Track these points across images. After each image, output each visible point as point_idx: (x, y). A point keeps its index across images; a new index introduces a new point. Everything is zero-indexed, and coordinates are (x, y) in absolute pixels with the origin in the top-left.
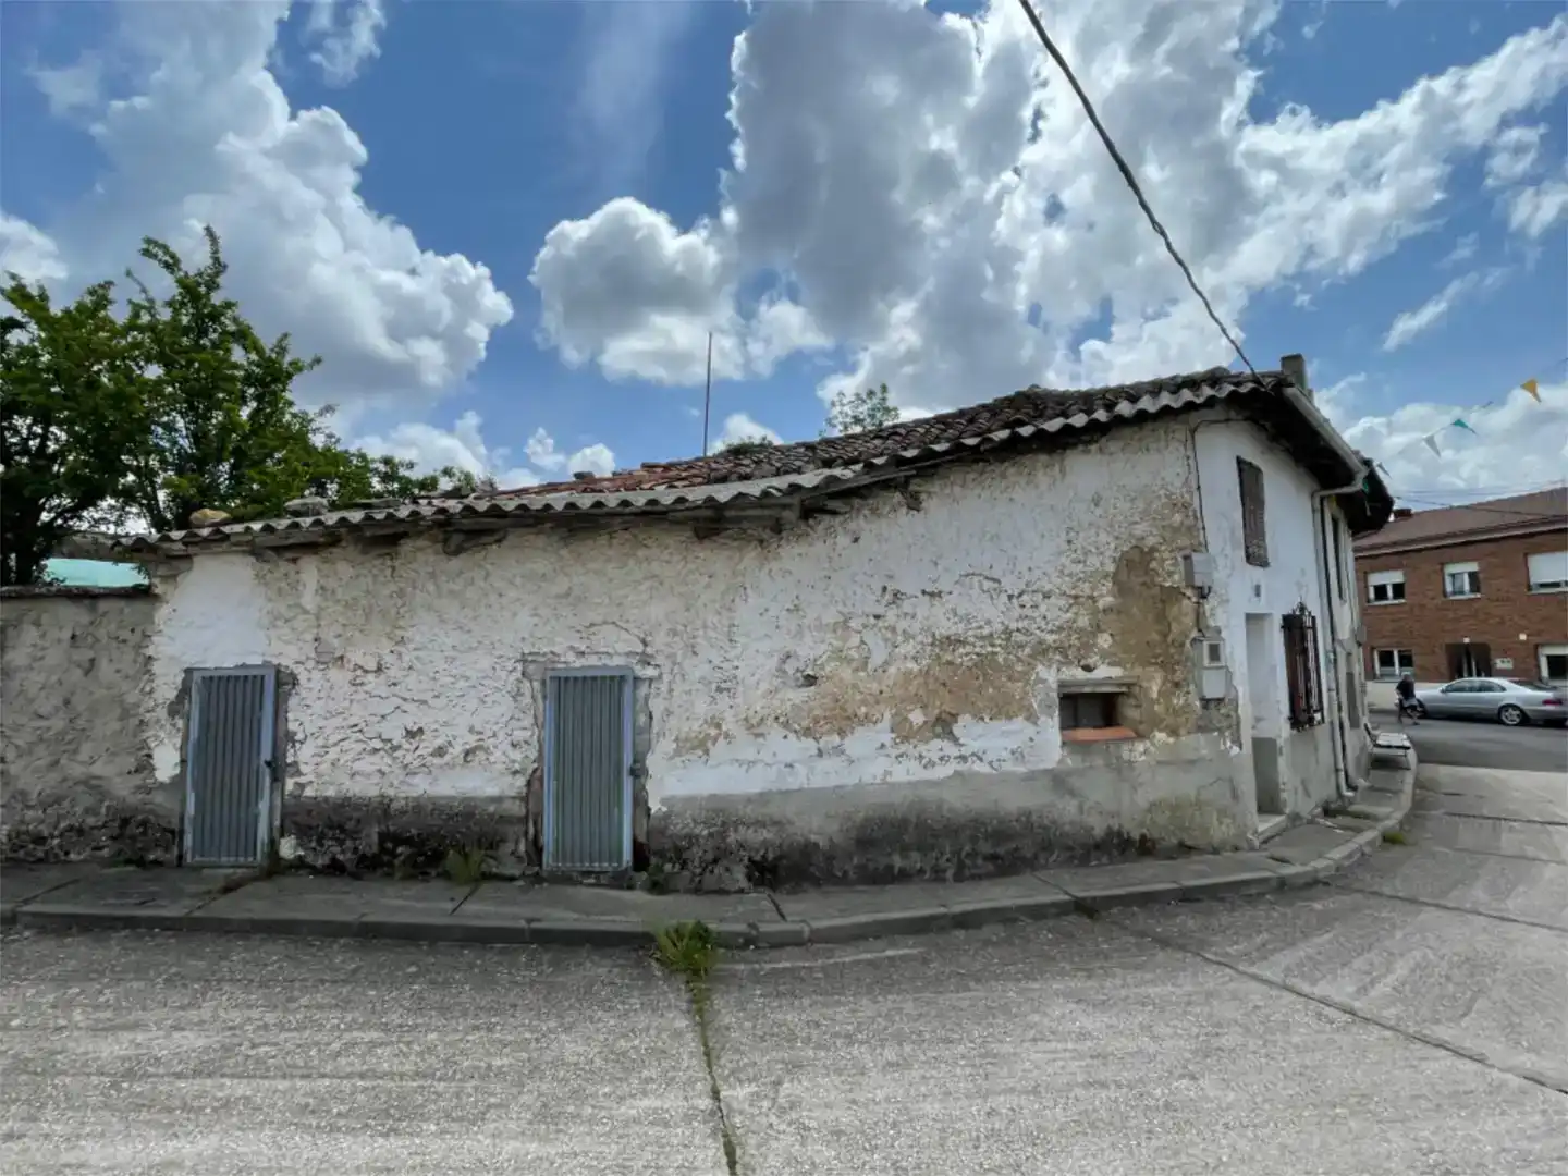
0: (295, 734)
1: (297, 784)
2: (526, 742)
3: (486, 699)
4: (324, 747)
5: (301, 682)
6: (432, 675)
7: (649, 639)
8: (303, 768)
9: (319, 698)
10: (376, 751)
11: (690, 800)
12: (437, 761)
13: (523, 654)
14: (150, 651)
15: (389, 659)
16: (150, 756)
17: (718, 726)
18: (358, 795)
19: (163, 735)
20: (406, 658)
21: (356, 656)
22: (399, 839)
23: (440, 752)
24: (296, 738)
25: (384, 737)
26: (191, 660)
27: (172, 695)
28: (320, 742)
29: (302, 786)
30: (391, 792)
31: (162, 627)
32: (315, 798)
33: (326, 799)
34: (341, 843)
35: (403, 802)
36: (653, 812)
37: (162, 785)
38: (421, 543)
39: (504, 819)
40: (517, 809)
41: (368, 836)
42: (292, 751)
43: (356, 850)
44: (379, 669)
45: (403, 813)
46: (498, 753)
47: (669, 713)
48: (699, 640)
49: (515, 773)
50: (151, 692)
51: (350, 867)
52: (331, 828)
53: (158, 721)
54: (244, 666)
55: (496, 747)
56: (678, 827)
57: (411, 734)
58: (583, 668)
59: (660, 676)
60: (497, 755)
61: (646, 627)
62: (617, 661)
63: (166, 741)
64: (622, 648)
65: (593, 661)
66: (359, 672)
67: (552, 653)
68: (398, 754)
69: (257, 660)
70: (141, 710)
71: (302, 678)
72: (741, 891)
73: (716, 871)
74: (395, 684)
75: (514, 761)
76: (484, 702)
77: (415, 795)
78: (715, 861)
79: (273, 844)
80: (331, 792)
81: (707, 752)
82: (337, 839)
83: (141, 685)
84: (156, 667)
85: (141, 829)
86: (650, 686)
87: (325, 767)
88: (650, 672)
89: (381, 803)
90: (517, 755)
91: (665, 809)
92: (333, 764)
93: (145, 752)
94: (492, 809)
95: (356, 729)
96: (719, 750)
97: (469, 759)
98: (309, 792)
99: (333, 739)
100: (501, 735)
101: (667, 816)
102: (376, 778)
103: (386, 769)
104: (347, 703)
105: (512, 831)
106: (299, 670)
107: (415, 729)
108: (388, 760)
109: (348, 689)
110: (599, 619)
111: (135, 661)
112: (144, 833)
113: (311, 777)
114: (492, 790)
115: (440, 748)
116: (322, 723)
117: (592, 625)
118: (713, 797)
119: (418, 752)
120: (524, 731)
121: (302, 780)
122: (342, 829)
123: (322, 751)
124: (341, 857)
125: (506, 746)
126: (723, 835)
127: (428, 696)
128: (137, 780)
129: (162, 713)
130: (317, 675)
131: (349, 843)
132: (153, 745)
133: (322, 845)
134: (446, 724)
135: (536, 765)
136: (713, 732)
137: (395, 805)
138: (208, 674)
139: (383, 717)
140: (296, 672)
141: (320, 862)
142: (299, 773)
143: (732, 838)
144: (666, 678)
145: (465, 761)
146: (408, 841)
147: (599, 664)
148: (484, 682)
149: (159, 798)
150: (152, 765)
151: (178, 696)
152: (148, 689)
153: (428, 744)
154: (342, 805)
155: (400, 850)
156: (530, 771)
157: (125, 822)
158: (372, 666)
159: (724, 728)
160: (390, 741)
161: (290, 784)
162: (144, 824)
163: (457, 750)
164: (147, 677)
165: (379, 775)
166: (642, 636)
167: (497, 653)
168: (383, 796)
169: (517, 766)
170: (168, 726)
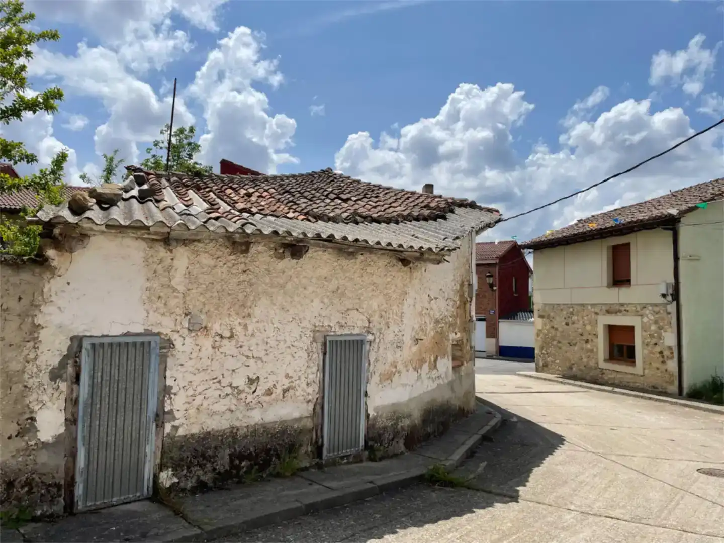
0: (171, 387)
1: (173, 427)
2: (314, 382)
3: (294, 355)
4: (192, 396)
5: (177, 347)
6: (266, 340)
7: (371, 319)
8: (177, 415)
9: (190, 359)
10: (227, 395)
11: (384, 407)
12: (267, 398)
13: (315, 326)
14: (37, 322)
15: (239, 330)
16: (33, 419)
17: (396, 367)
18: (216, 428)
19: (45, 398)
20: (250, 328)
21: (216, 327)
22: (242, 457)
23: (269, 392)
24: (173, 391)
25: (234, 385)
26: (80, 329)
27: (55, 361)
28: (190, 392)
29: (176, 428)
30: (237, 424)
31: (52, 299)
32: (186, 436)
33: (192, 435)
34: (202, 466)
35: (245, 430)
36: (370, 416)
37: (45, 445)
38: (261, 248)
39: (301, 432)
40: (309, 424)
41: (223, 458)
42: (169, 401)
43: (214, 469)
44: (231, 337)
45: (246, 437)
46: (300, 390)
47: (377, 360)
48: (390, 320)
49: (308, 402)
50: (36, 359)
51: (210, 484)
52: (195, 457)
53: (41, 384)
54: (128, 334)
55: (299, 386)
56: (380, 424)
57: (251, 381)
58: (342, 335)
59: (375, 339)
60: (299, 392)
61: (370, 312)
62: (356, 331)
63: (49, 404)
64: (360, 324)
65: (346, 331)
66: (218, 338)
67: (329, 326)
68: (243, 396)
69: (139, 329)
70: (26, 376)
71: (178, 343)
72: (402, 453)
73: (393, 444)
74: (241, 347)
75: (308, 394)
76: (294, 357)
77: (253, 424)
78: (393, 439)
79: (156, 477)
80: (195, 430)
81: (391, 381)
82: (200, 466)
83: (26, 352)
84: (43, 335)
85: (26, 489)
86: (370, 345)
87: (192, 412)
88: (370, 337)
89: (232, 432)
90: (310, 390)
91: (375, 414)
92: (198, 409)
93: (27, 416)
94: (296, 426)
95: (215, 381)
96: (396, 378)
97: (286, 395)
98: (181, 432)
99: (200, 389)
100: (303, 378)
101: (375, 418)
102: (228, 414)
103: (233, 408)
104: (209, 362)
105: (305, 439)
106: (175, 337)
107: (254, 378)
108: (234, 401)
109: (211, 351)
110: (351, 307)
111: (20, 328)
112: (30, 492)
113: (182, 421)
114: (296, 415)
115: (269, 389)
116: (190, 377)
117: (348, 309)
118: (393, 404)
119: (256, 394)
120: (314, 374)
121: (177, 423)
122: (203, 456)
123: (190, 399)
124: (203, 478)
125: (304, 385)
126: (396, 424)
127: (262, 354)
128: (20, 444)
129: (45, 378)
130: (188, 340)
131: (209, 465)
132: (36, 408)
133: (191, 472)
134: (273, 373)
135: (318, 396)
136: (394, 370)
137: (242, 432)
138: (97, 341)
139: (233, 370)
140: (173, 339)
141: (189, 485)
142: (175, 419)
143: (400, 424)
144: (377, 341)
145: (284, 397)
146: (249, 457)
147: (350, 333)
148: (295, 344)
149: (43, 457)
150: (35, 428)
151: (60, 363)
152: (32, 356)
153: (261, 389)
154: (203, 439)
155: (243, 464)
156: (315, 400)
157: (10, 484)
158: (227, 334)
159: (398, 368)
160: (237, 387)
161: (168, 428)
162: (29, 483)
163: (279, 391)
164: (31, 344)
165: (230, 412)
166: (368, 317)
167: (302, 325)
168: (233, 428)
169: (310, 397)
170: (50, 391)
